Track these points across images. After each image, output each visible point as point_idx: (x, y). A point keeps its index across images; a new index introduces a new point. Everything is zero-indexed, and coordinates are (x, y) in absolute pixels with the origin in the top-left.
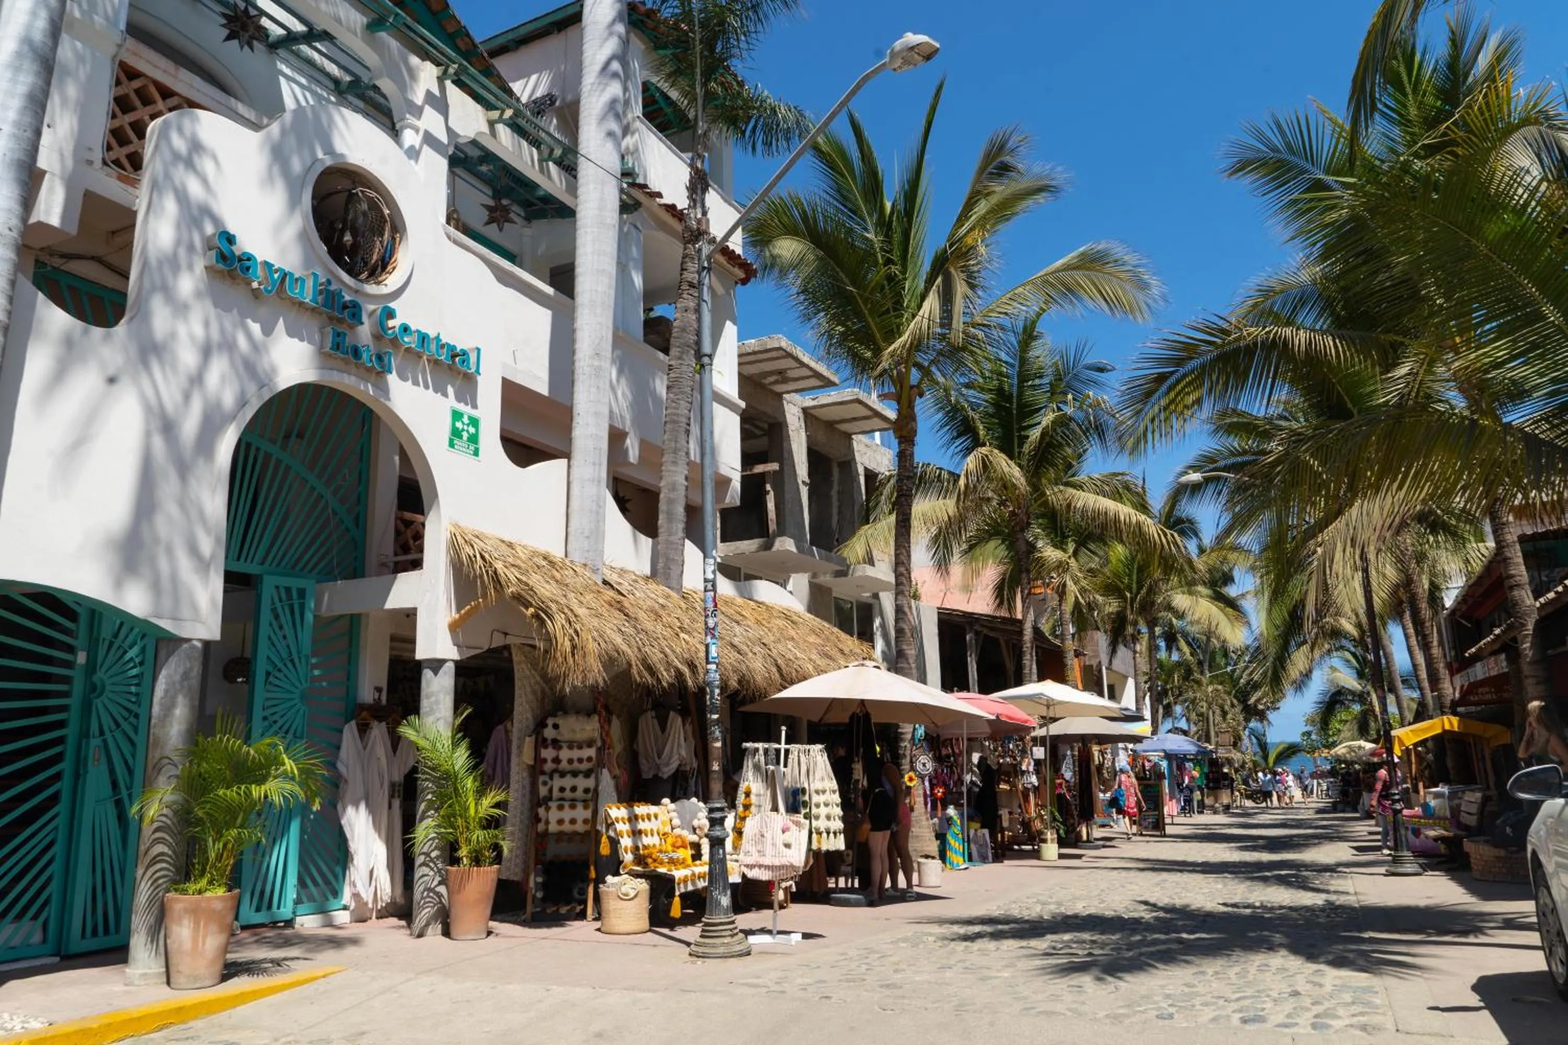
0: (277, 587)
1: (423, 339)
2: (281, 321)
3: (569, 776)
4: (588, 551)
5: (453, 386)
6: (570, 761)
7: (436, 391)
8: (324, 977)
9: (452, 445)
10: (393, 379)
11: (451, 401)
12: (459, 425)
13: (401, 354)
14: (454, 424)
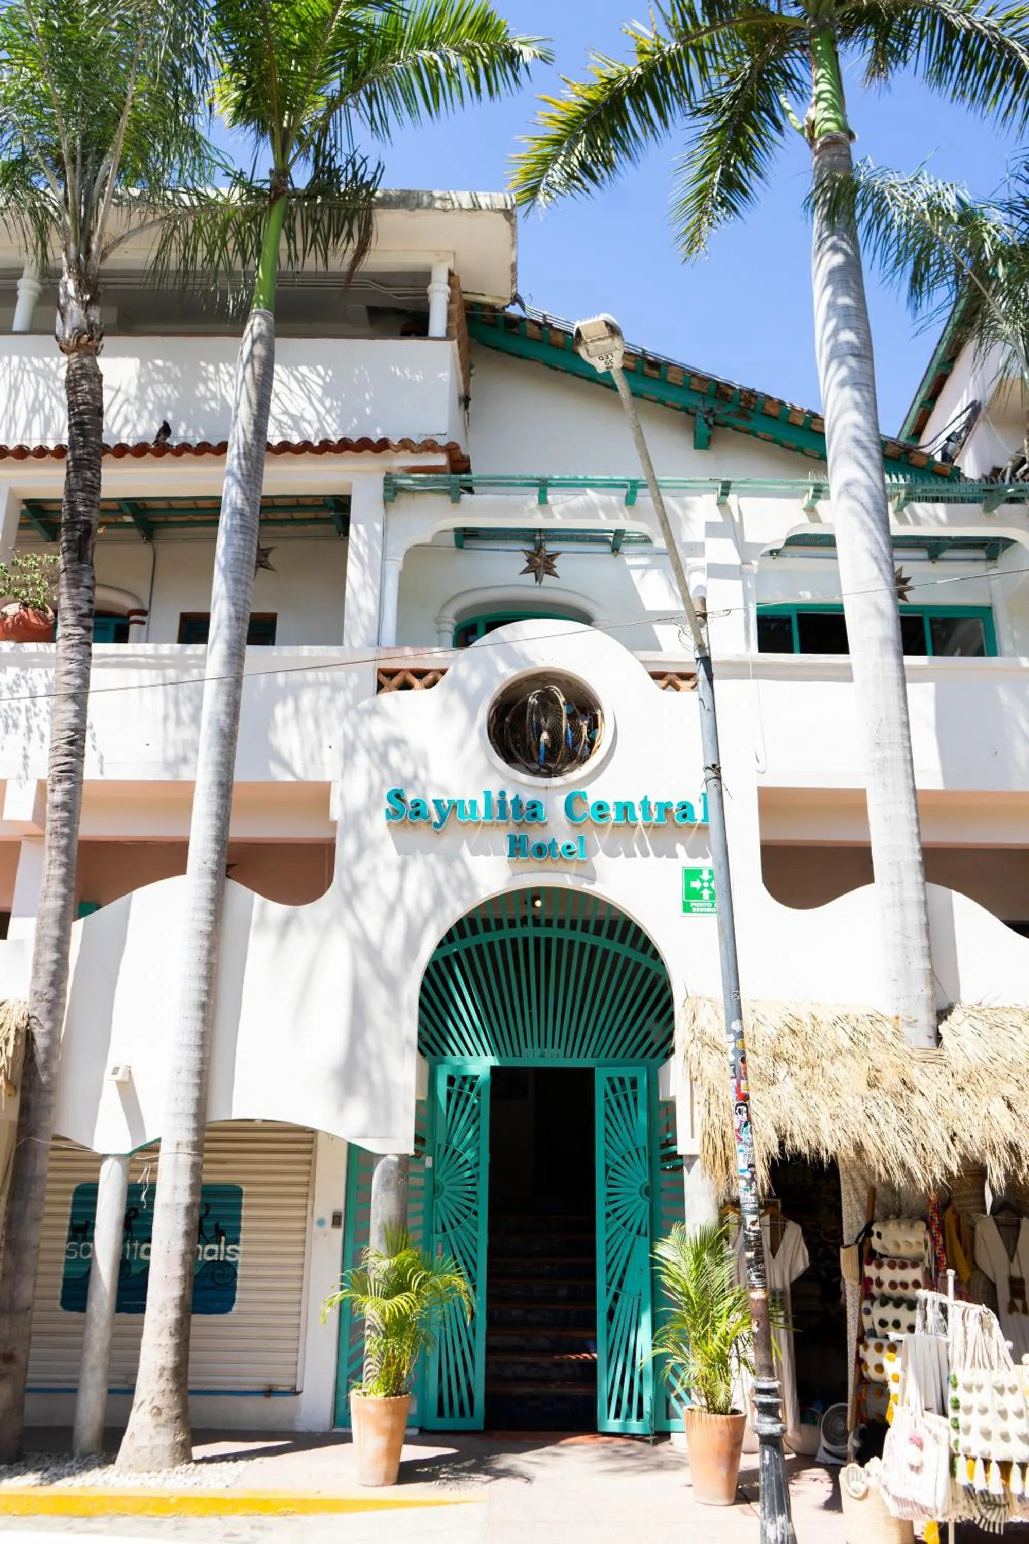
0: (610, 1079)
1: (625, 809)
2: (465, 844)
3: (890, 1306)
4: (898, 999)
5: (683, 843)
6: (893, 1285)
7: (658, 855)
8: (457, 1503)
9: (687, 908)
10: (600, 861)
11: (684, 860)
12: (696, 884)
13: (608, 832)
14: (687, 885)
